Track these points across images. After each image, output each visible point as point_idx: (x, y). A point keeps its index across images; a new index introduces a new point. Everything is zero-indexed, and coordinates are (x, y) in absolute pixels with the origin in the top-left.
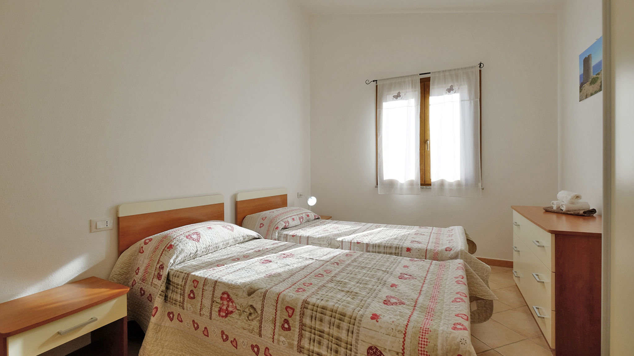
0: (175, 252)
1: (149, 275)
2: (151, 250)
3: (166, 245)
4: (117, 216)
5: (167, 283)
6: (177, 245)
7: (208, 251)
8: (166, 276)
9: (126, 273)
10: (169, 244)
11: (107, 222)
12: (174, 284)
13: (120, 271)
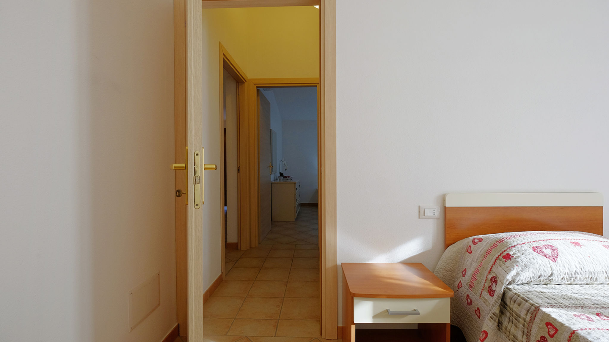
0: (514, 266)
1: (478, 284)
2: (481, 253)
3: (501, 252)
4: (444, 206)
5: (502, 306)
6: (518, 257)
7: (574, 281)
8: (501, 296)
9: (452, 270)
10: (506, 253)
11: (434, 210)
12: (513, 312)
13: (446, 266)
